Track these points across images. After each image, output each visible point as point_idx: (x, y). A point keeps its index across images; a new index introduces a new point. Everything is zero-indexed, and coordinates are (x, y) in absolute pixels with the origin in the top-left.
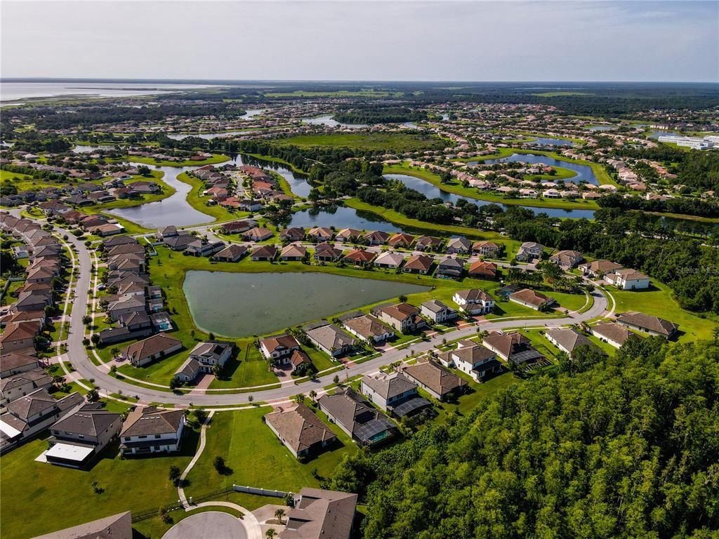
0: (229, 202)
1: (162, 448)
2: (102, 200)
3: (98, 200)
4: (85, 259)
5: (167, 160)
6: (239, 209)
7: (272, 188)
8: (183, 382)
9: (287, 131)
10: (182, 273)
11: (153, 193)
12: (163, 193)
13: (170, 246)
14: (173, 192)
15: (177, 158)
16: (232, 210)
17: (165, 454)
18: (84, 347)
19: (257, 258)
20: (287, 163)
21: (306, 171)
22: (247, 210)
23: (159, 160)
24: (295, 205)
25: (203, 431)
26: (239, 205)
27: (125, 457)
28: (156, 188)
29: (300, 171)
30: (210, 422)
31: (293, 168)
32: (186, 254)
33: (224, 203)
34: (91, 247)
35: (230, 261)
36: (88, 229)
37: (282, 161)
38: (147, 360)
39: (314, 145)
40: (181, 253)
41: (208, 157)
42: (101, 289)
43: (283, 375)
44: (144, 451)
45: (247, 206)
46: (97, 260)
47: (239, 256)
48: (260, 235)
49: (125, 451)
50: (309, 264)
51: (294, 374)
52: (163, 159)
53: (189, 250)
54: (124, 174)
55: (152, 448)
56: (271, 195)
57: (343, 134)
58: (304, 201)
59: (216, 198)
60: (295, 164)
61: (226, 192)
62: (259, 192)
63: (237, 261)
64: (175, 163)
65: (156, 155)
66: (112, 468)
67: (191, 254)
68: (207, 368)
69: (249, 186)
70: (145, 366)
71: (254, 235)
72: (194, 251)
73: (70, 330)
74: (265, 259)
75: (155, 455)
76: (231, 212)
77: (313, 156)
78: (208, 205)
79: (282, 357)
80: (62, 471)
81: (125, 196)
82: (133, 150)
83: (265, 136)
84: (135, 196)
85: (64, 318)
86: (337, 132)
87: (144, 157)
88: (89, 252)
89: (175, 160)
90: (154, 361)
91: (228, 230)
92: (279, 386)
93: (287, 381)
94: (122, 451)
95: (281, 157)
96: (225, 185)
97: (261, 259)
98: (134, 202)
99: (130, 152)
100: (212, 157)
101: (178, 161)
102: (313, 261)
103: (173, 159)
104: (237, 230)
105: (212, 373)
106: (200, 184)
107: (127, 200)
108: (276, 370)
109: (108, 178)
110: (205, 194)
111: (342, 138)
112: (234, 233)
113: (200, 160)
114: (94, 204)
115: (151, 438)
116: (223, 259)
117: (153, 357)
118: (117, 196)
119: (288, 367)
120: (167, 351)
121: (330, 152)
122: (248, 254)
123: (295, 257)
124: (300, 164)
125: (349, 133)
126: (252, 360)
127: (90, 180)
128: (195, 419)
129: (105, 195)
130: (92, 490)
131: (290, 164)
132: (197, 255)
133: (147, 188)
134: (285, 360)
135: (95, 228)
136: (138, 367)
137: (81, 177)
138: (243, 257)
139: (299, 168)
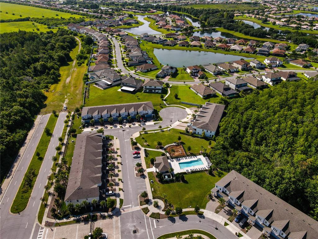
0: (167, 27)
1: (157, 91)
2: (117, 25)
3: (116, 25)
4: (116, 43)
5: (138, 12)
6: (171, 30)
7: (184, 23)
8: (160, 77)
9: (188, 2)
10: (152, 49)
11: (136, 23)
12: (139, 24)
13: (146, 40)
14: (143, 24)
15: (143, 12)
16: (168, 30)
17: (157, 93)
18: (124, 66)
19: (181, 45)
20: (189, 15)
21: (198, 18)
22: (174, 30)
23: (135, 12)
24: (195, 29)
25: (169, 89)
26: (171, 28)
27: (144, 92)
28: (136, 22)
29: (196, 18)
30: (171, 87)
31: (192, 16)
32: (153, 43)
33: (165, 27)
34: (117, 39)
35: (171, 46)
36: (114, 34)
37: (187, 14)
38: (146, 71)
39: (201, 8)
40: (151, 42)
41: (155, 12)
42: (124, 51)
43: (195, 78)
44: (150, 91)
45: (175, 29)
46: (120, 43)
47: (174, 45)
48: (181, 38)
49: (145, 91)
50: (202, 48)
51: (199, 78)
52: (137, 12)
53: (154, 41)
54: (123, 17)
55: (153, 91)
56: (184, 25)
57: (214, 4)
58: (198, 28)
59: (161, 26)
60: (194, 15)
61: (165, 23)
62: (179, 24)
63: (173, 46)
64: (142, 14)
65: (134, 11)
66: (141, 94)
67: (155, 43)
68: (168, 74)
69: (174, 22)
70: (145, 72)
71: (179, 38)
72: (156, 42)
73: (117, 62)
74: (184, 46)
75: (154, 93)
76: (168, 31)
77: (201, 12)
78: (158, 28)
79: (195, 72)
80: (126, 94)
81: (125, 24)
82: (125, 8)
83: (179, 4)
84: (129, 24)
85: (114, 59)
86: (212, 3)
87: (129, 11)
88: (117, 41)
89: (142, 13)
90: (148, 71)
91: (168, 36)
92: (194, 81)
93: (197, 80)
94: (144, 90)
95: (187, 12)
96: (164, 21)
97: (183, 46)
98: (128, 27)
99: (123, 9)
100: (157, 12)
101: (143, 13)
102: (203, 47)
103: (141, 12)
104: (171, 36)
105: (169, 76)
106: (153, 21)
107: (126, 26)
108: (192, 77)
109: (117, 18)
110: (157, 24)
111: (214, 6)
112: (170, 37)
113: (152, 13)
114: (114, 26)
115: (153, 87)
116: (168, 45)
117: (148, 70)
118: (122, 24)
119: (197, 76)
120: (152, 69)
121: (209, 10)
122: (177, 44)
123: (196, 46)
124: (196, 15)
125: (217, 4)
126: (183, 73)
127: (111, 18)
128: (166, 86)
129: (118, 23)
130: (137, 98)
131: (191, 15)
132: (157, 43)
133: (133, 22)
134: (196, 74)
135: (117, 33)
136: (143, 72)
137: (107, 17)
138: (175, 45)
139: (195, 17)
